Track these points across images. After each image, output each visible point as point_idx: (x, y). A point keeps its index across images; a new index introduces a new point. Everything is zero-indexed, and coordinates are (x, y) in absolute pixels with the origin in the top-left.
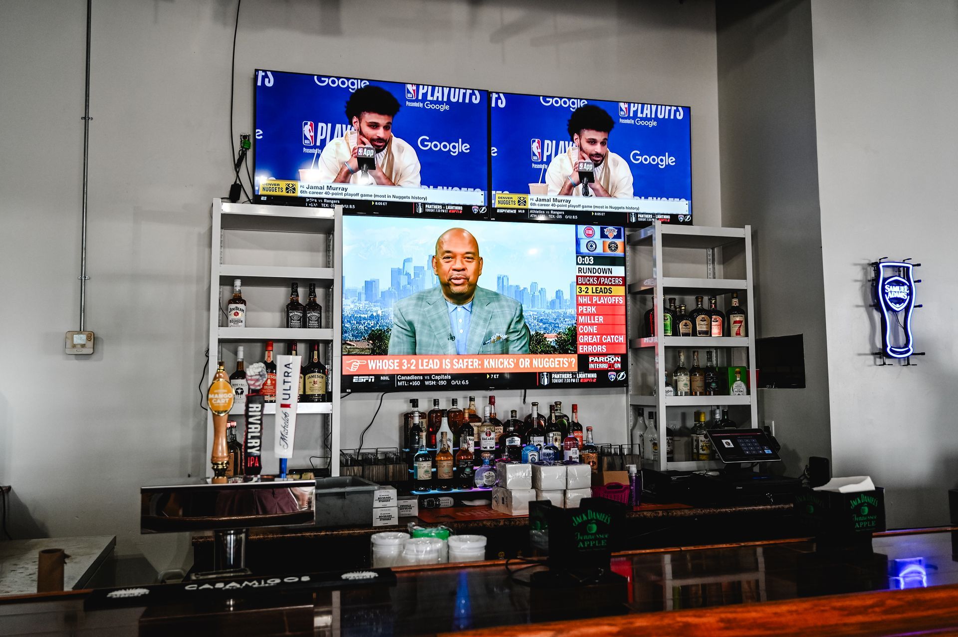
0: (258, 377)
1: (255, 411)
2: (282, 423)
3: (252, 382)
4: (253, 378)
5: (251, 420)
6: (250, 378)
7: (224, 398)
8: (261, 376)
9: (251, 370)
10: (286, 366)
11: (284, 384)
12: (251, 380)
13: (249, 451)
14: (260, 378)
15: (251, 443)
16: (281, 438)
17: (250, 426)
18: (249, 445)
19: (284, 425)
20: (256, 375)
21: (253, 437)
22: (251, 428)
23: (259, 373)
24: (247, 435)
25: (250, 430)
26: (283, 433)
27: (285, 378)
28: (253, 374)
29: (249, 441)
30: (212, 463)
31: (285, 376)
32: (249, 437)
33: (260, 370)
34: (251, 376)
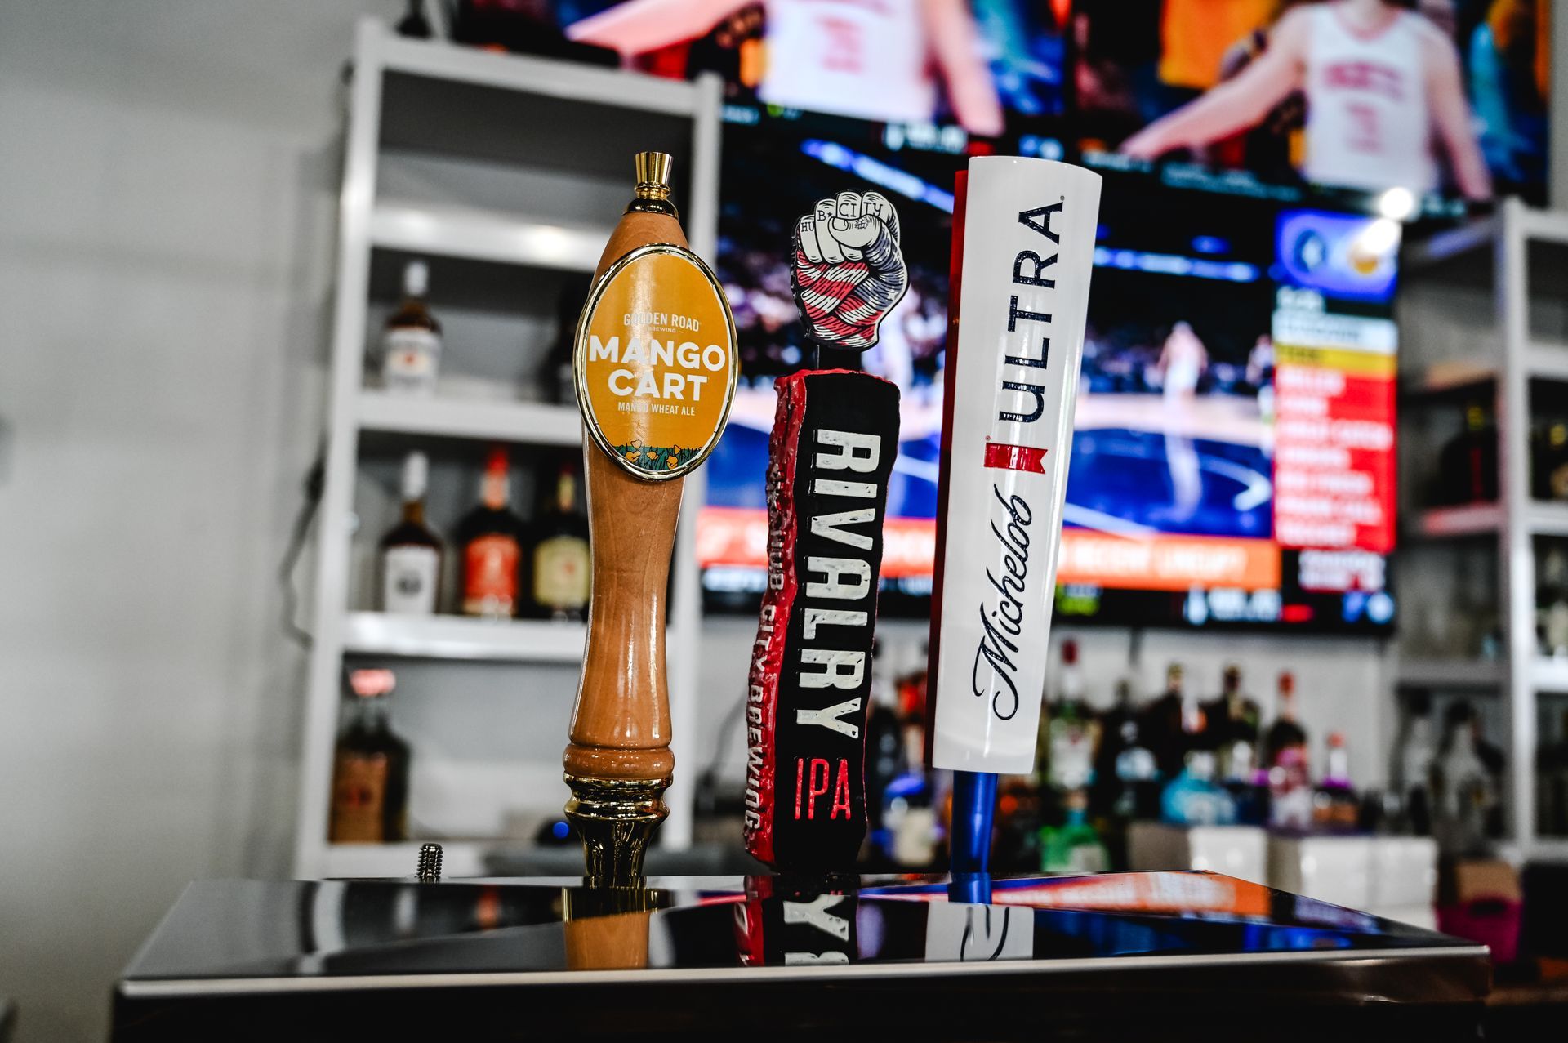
0: (857, 275)
1: (848, 475)
2: (996, 558)
3: (828, 304)
4: (830, 275)
5: (823, 526)
6: (815, 274)
7: (677, 368)
8: (874, 272)
9: (822, 226)
10: (1024, 218)
11: (1012, 327)
12: (825, 288)
13: (805, 717)
14: (870, 285)
15: (821, 668)
16: (983, 647)
17: (815, 564)
18: (808, 680)
19: (1000, 572)
20: (848, 263)
21: (830, 637)
22: (821, 578)
23: (864, 249)
24: (797, 622)
25: (814, 590)
26: (995, 622)
27: (1019, 290)
28: (831, 252)
29: (808, 656)
30: (573, 784)
31: (1018, 278)
32: (809, 633)
33: (869, 234)
34: (824, 265)
